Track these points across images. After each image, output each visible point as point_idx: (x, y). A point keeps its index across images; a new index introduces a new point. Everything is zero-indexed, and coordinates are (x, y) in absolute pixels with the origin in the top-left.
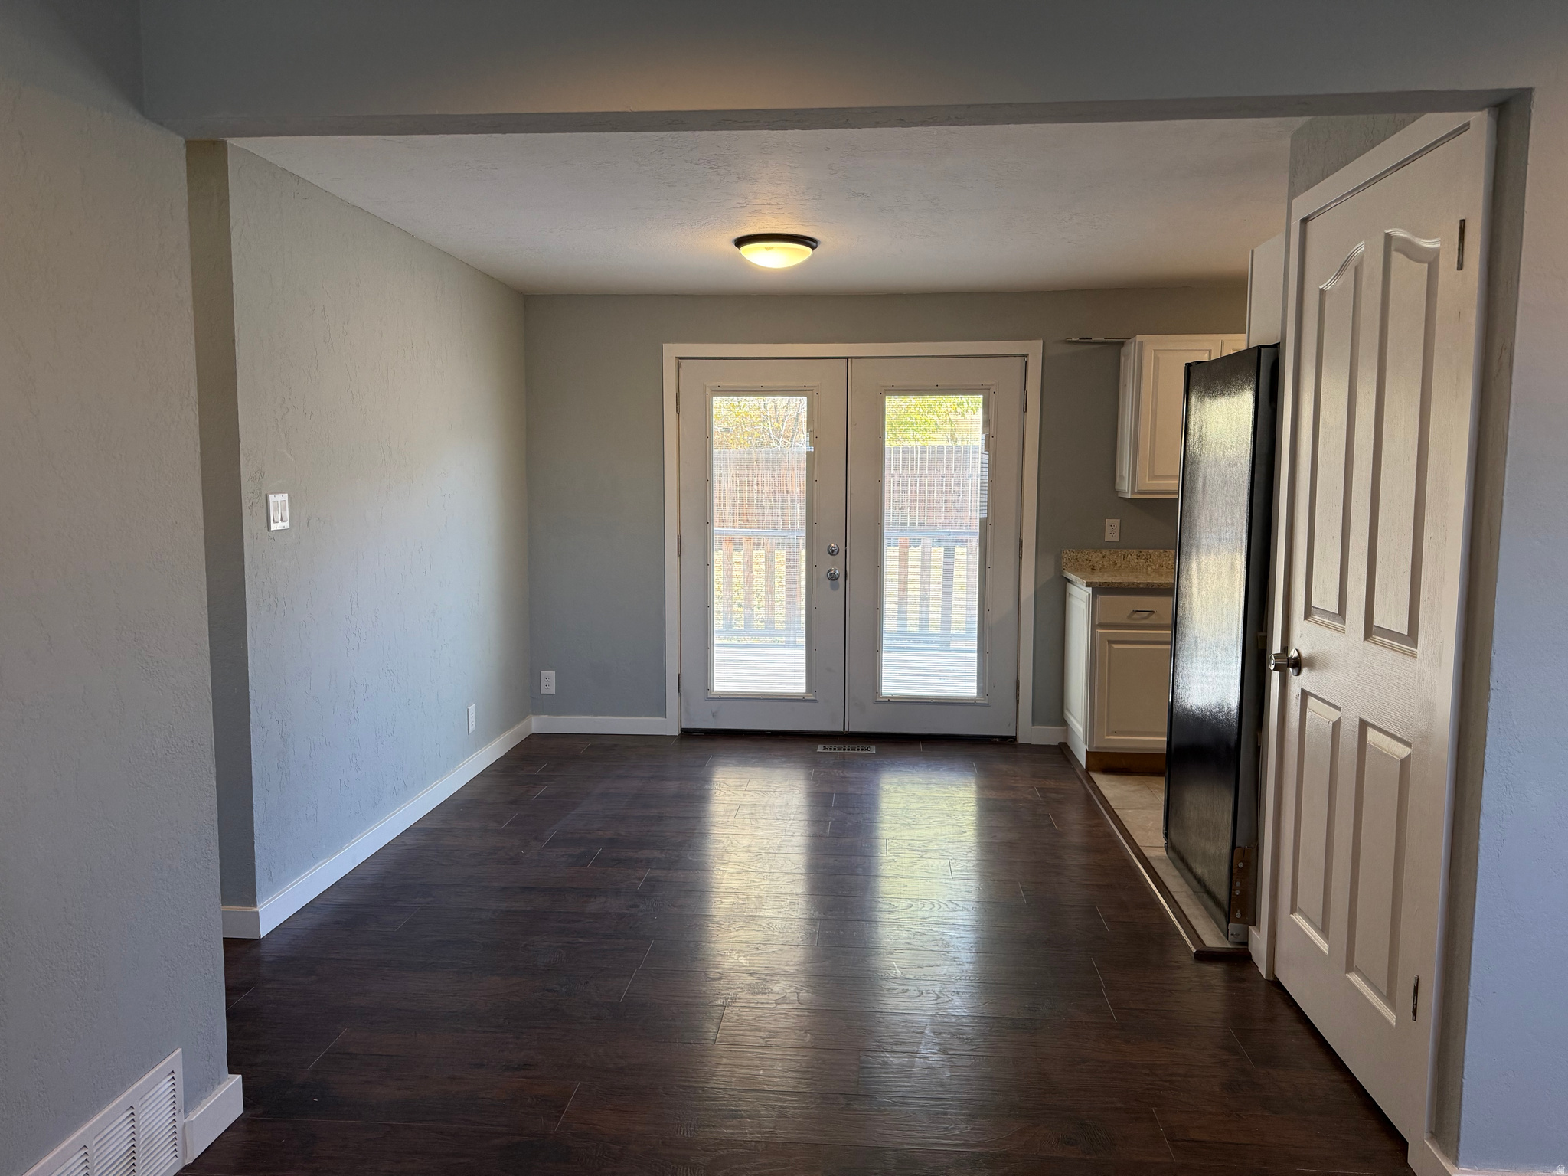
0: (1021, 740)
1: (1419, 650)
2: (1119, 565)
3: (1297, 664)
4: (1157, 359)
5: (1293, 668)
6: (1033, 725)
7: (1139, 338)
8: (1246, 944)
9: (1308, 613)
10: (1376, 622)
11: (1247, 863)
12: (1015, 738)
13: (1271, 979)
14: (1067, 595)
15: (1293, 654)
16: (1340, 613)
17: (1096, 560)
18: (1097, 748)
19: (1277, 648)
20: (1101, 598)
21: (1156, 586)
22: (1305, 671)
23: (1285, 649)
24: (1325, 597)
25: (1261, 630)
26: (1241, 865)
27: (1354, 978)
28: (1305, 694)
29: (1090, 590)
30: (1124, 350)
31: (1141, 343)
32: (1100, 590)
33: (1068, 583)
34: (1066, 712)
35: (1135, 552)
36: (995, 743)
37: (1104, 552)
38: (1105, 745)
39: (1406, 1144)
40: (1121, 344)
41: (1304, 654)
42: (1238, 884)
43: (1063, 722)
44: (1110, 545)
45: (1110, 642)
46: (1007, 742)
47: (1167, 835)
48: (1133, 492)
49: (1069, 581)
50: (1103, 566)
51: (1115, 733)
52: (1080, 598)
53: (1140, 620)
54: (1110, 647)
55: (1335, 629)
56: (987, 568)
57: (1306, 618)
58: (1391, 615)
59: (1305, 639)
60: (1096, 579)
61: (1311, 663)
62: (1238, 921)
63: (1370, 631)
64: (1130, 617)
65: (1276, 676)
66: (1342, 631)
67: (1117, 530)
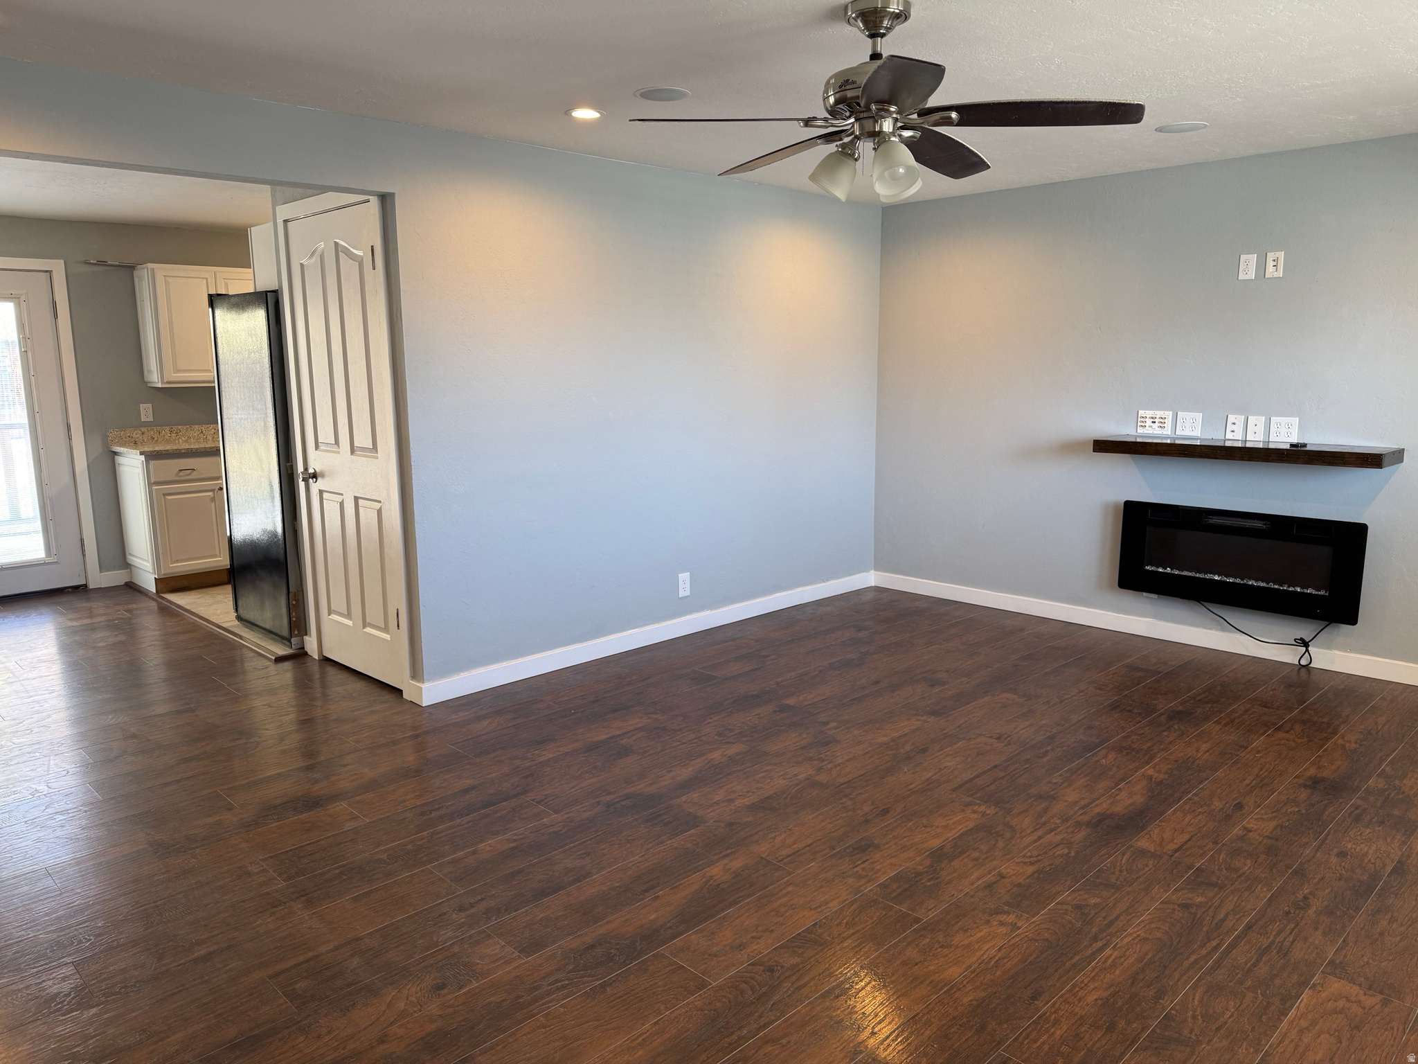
0: (91, 586)
1: (379, 455)
2: (156, 439)
3: (314, 476)
4: (167, 283)
5: (312, 479)
6: (101, 572)
7: (150, 265)
8: (303, 648)
9: (317, 447)
10: (356, 444)
11: (297, 601)
12: (85, 586)
13: (321, 658)
14: (117, 465)
15: (311, 471)
16: (336, 444)
17: (137, 436)
18: (164, 574)
19: (300, 468)
20: (152, 463)
21: (194, 451)
22: (320, 480)
23: (306, 469)
24: (326, 435)
25: (288, 462)
26: (294, 602)
27: (368, 630)
28: (321, 492)
29: (143, 458)
30: (135, 272)
31: (153, 270)
32: (150, 456)
33: (116, 456)
34: (128, 557)
35: (168, 428)
36: (69, 592)
37: (143, 429)
38: (171, 571)
39: (402, 691)
40: (132, 268)
41: (318, 470)
42: (294, 614)
43: (127, 566)
44: (146, 424)
45: (164, 495)
46: (79, 590)
47: (237, 610)
48: (163, 383)
49: (115, 453)
50: (143, 440)
51: (177, 561)
52: (132, 466)
53: (185, 476)
54: (165, 499)
55: (334, 452)
56: (40, 449)
57: (316, 450)
58: (363, 440)
59: (316, 462)
60: (146, 449)
61: (323, 476)
62: (297, 636)
63: (353, 451)
64: (177, 475)
65: (302, 485)
66: (339, 453)
67: (151, 412)
